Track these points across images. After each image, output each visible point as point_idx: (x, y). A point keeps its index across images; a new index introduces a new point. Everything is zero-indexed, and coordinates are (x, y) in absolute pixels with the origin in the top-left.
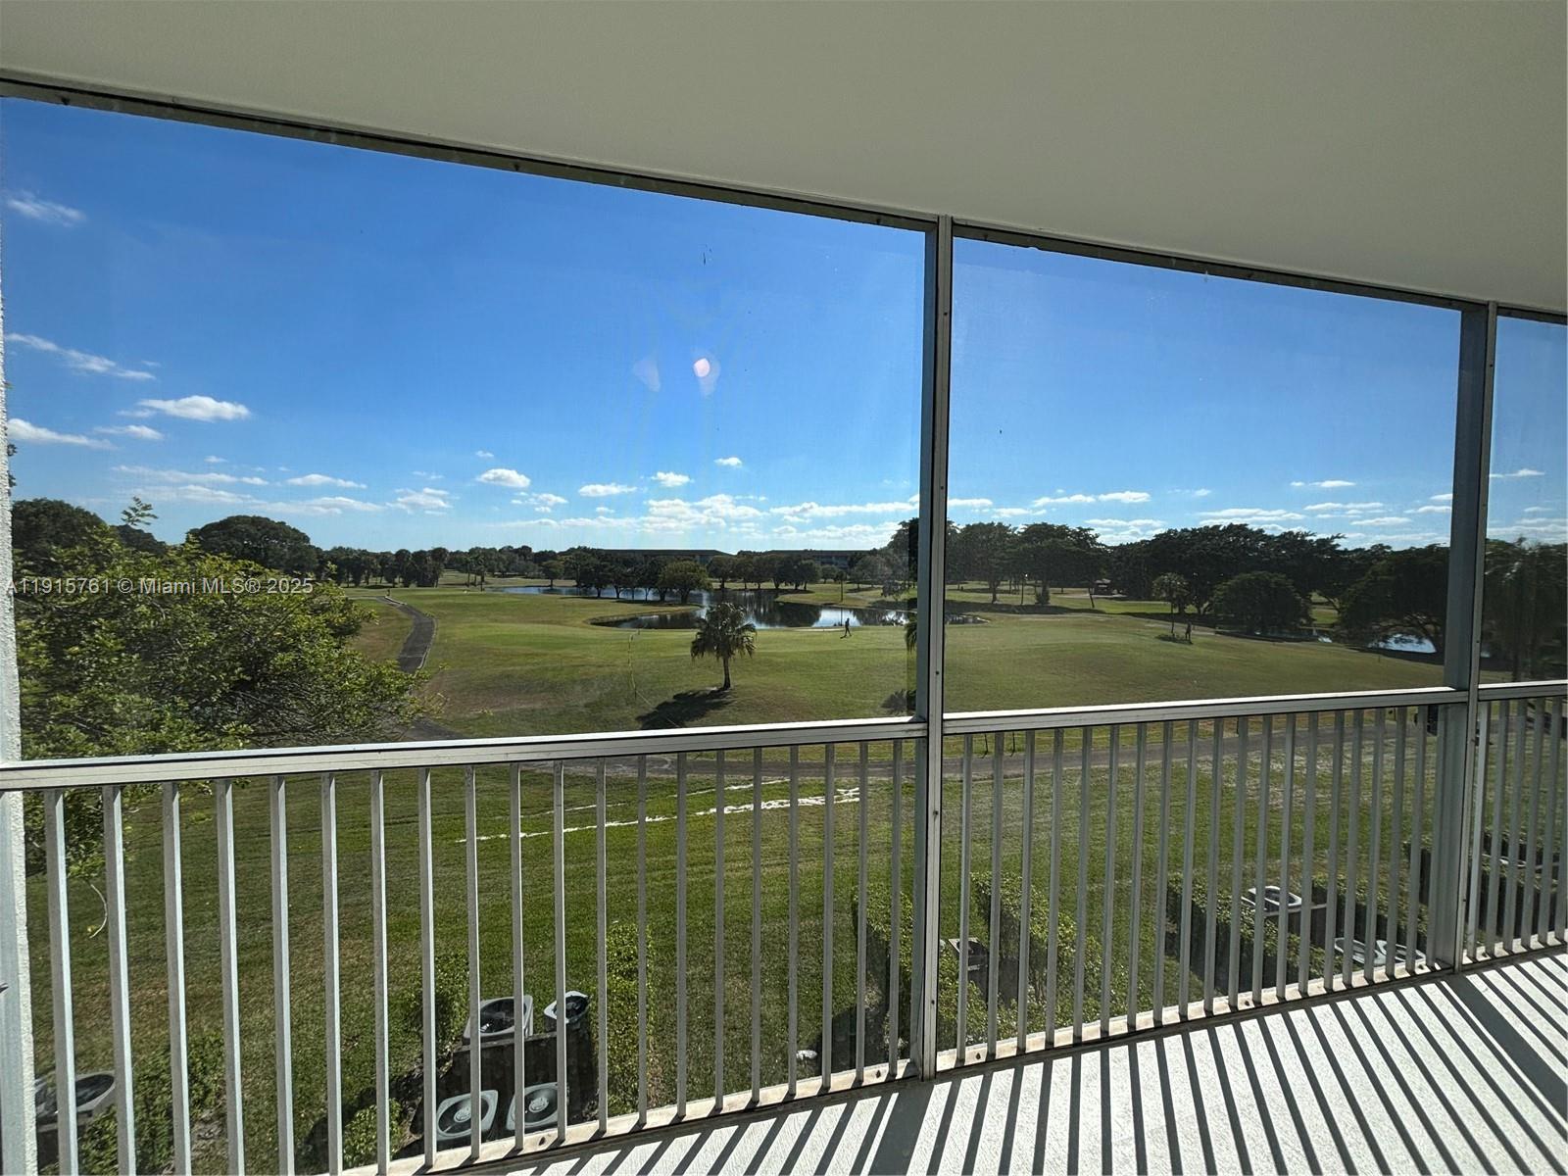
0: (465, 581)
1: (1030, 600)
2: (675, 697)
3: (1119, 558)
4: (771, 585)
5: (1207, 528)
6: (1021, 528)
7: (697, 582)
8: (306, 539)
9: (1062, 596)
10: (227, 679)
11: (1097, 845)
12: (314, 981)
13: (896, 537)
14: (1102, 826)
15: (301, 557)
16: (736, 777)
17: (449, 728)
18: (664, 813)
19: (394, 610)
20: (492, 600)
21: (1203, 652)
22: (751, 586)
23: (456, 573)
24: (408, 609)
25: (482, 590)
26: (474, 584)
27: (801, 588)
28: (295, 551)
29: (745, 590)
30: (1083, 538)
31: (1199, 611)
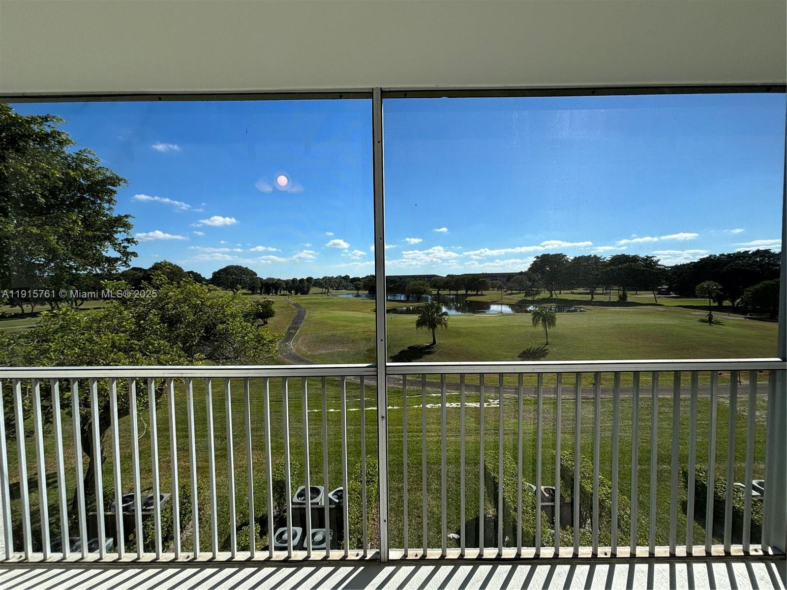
0: (321, 292)
1: (615, 298)
2: (408, 348)
3: (675, 273)
4: (463, 292)
5: (739, 253)
6: (608, 258)
7: (425, 291)
8: (256, 274)
9: (635, 296)
10: (198, 335)
11: (643, 442)
12: (240, 467)
13: (532, 265)
14: (649, 431)
15: (254, 282)
16: (435, 389)
17: (307, 359)
18: (398, 405)
19: (290, 305)
20: (331, 300)
21: (732, 329)
22: (453, 292)
23: (318, 288)
24: (295, 305)
25: (328, 296)
26: (324, 293)
27: (479, 293)
28: (251, 280)
29: (450, 295)
30: (649, 263)
31: (733, 304)
